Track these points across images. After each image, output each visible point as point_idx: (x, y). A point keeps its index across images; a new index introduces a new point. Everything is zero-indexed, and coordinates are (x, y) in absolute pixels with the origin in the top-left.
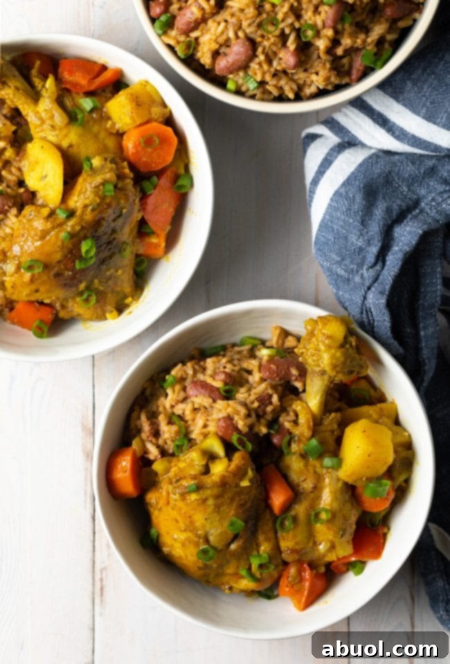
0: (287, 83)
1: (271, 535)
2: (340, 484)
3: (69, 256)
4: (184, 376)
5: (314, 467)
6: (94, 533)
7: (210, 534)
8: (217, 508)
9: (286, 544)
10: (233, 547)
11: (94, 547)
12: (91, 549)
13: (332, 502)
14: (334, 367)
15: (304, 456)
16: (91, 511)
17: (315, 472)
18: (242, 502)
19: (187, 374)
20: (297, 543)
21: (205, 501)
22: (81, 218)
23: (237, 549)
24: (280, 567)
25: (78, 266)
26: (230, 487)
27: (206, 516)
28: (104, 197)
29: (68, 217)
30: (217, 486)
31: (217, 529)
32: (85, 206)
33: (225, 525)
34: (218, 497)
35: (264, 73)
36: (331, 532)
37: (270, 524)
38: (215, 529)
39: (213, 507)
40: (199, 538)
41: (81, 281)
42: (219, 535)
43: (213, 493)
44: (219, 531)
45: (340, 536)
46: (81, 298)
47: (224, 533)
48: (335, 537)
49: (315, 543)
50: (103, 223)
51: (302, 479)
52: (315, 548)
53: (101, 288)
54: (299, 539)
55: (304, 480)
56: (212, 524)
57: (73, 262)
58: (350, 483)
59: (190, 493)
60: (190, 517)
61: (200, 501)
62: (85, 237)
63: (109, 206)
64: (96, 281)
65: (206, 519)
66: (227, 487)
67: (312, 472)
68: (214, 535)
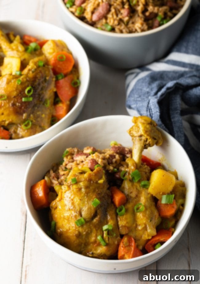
0: (124, 28)
1: (114, 216)
2: (149, 195)
3: (20, 95)
4: (73, 152)
5: (137, 186)
6: (24, 249)
7: (83, 209)
8: (87, 193)
9: (122, 222)
10: (95, 220)
11: (23, 255)
12: (22, 256)
13: (145, 202)
14: (146, 132)
15: (132, 181)
16: (23, 239)
17: (137, 189)
18: (99, 192)
19: (74, 152)
20: (127, 223)
21: (80, 189)
22: (27, 75)
23: (96, 221)
24: (119, 238)
25: (23, 100)
26: (93, 182)
27: (81, 198)
28: (38, 67)
29: (21, 75)
30: (87, 181)
31: (86, 207)
32: (29, 70)
33: (90, 204)
34: (87, 187)
35: (114, 20)
36: (145, 218)
37: (114, 211)
38: (85, 207)
39: (84, 193)
40: (77, 213)
41: (24, 112)
42: (87, 210)
43: (84, 185)
44: (87, 208)
45: (149, 221)
46: (24, 124)
47: (89, 208)
48: (147, 221)
49: (137, 226)
50: (37, 80)
51: (130, 192)
52: (137, 229)
53: (34, 121)
54: (128, 220)
55: (131, 193)
56: (83, 203)
57: (21, 98)
58: (154, 195)
59: (72, 185)
60: (72, 200)
61: (78, 189)
62: (28, 86)
63: (41, 72)
64: (32, 115)
65: (80, 200)
66: (92, 182)
67: (135, 189)
68: (84, 211)
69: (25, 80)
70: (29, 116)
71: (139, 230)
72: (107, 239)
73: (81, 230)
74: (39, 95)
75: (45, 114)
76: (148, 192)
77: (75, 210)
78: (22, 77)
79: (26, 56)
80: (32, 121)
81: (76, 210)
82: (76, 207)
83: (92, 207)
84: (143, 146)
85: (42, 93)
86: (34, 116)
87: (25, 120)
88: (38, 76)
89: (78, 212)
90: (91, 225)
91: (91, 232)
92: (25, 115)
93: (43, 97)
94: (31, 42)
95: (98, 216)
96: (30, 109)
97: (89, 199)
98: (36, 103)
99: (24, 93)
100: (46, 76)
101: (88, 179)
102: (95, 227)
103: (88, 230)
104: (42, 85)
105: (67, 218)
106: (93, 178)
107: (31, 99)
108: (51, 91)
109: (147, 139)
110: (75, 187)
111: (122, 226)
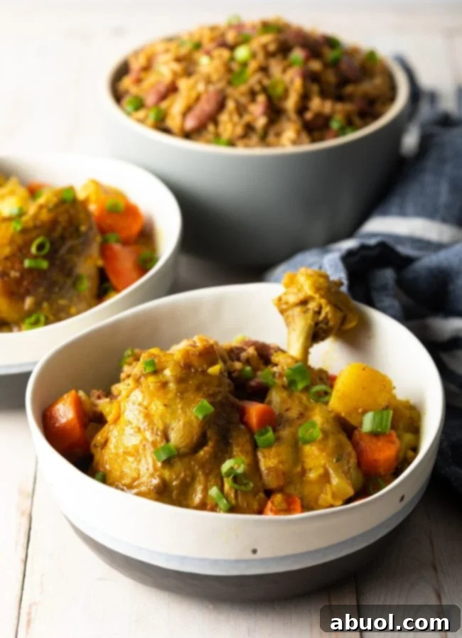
1: (249, 447)
3: (18, 254)
5: (300, 399)
7: (172, 426)
8: (182, 393)
9: (267, 462)
10: (202, 453)
14: (317, 290)
15: (289, 387)
17: (301, 402)
18: (211, 392)
20: (281, 462)
21: (164, 385)
22: (35, 216)
23: (204, 455)
24: (262, 495)
25: (27, 263)
26: (196, 371)
27: (166, 402)
28: (62, 202)
29: (22, 214)
30: (180, 366)
31: (179, 420)
32: (41, 207)
33: (189, 414)
34: (180, 380)
35: (235, 125)
36: (324, 454)
37: (248, 437)
38: (177, 421)
39: (174, 391)
40: (157, 435)
41: (28, 293)
42: (181, 427)
43: (174, 374)
44: (181, 423)
45: (334, 460)
46: (27, 321)
47: (188, 424)
48: (328, 461)
49: (304, 472)
51: (285, 408)
52: (305, 478)
53: (51, 317)
54: (284, 457)
55: (288, 410)
56: (173, 413)
57: (22, 261)
58: (343, 415)
59: (146, 376)
60: (146, 408)
61: (159, 384)
62: (37, 236)
63: (67, 212)
64: (45, 305)
65: (165, 405)
66: (193, 370)
67: (297, 402)
68: (175, 429)
69: (31, 224)
70: (38, 305)
71: (311, 482)
72: (232, 495)
73: (167, 474)
74: (63, 262)
76: (330, 409)
77: (153, 429)
78: (25, 218)
80: (46, 317)
81: (155, 429)
82: (156, 421)
83: (195, 420)
84: (313, 323)
85: (71, 260)
86: (51, 305)
87: (29, 313)
88: (61, 219)
89: (159, 433)
90: (192, 463)
91: (193, 478)
92: (29, 301)
95: (211, 444)
96: (41, 290)
97: (187, 404)
99: (29, 250)
100: (79, 224)
101: (182, 364)
102: (202, 466)
103: (186, 476)
104: (69, 243)
105: (132, 451)
106: (196, 362)
107: (44, 264)
109: (320, 308)
110: (151, 379)
111: (269, 469)
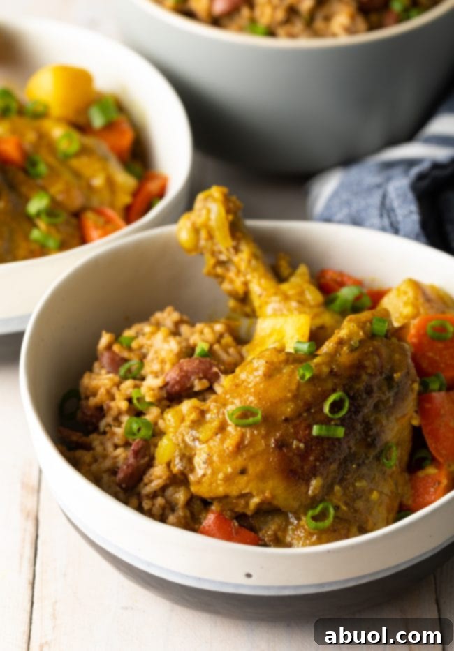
3: (305, 415)
22: (333, 356)
25: (316, 430)
28: (372, 336)
29: (312, 355)
32: (341, 343)
41: (314, 473)
46: (310, 513)
50: (365, 377)
53: (344, 508)
57: (310, 427)
62: (334, 391)
63: (377, 352)
64: (337, 488)
69: (326, 370)
70: (327, 490)
74: (368, 426)
75: (381, 493)
78: (317, 360)
79: (327, 319)
80: (337, 508)
85: (377, 421)
86: (345, 489)
87: (313, 502)
88: (367, 363)
92: (315, 483)
93: (378, 434)
94: (342, 284)
96: (334, 467)
98: (354, 449)
99: (322, 409)
100: (393, 371)
104: (376, 396)
107: (340, 432)
108: (405, 421)
